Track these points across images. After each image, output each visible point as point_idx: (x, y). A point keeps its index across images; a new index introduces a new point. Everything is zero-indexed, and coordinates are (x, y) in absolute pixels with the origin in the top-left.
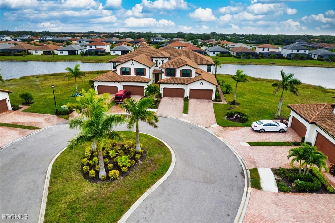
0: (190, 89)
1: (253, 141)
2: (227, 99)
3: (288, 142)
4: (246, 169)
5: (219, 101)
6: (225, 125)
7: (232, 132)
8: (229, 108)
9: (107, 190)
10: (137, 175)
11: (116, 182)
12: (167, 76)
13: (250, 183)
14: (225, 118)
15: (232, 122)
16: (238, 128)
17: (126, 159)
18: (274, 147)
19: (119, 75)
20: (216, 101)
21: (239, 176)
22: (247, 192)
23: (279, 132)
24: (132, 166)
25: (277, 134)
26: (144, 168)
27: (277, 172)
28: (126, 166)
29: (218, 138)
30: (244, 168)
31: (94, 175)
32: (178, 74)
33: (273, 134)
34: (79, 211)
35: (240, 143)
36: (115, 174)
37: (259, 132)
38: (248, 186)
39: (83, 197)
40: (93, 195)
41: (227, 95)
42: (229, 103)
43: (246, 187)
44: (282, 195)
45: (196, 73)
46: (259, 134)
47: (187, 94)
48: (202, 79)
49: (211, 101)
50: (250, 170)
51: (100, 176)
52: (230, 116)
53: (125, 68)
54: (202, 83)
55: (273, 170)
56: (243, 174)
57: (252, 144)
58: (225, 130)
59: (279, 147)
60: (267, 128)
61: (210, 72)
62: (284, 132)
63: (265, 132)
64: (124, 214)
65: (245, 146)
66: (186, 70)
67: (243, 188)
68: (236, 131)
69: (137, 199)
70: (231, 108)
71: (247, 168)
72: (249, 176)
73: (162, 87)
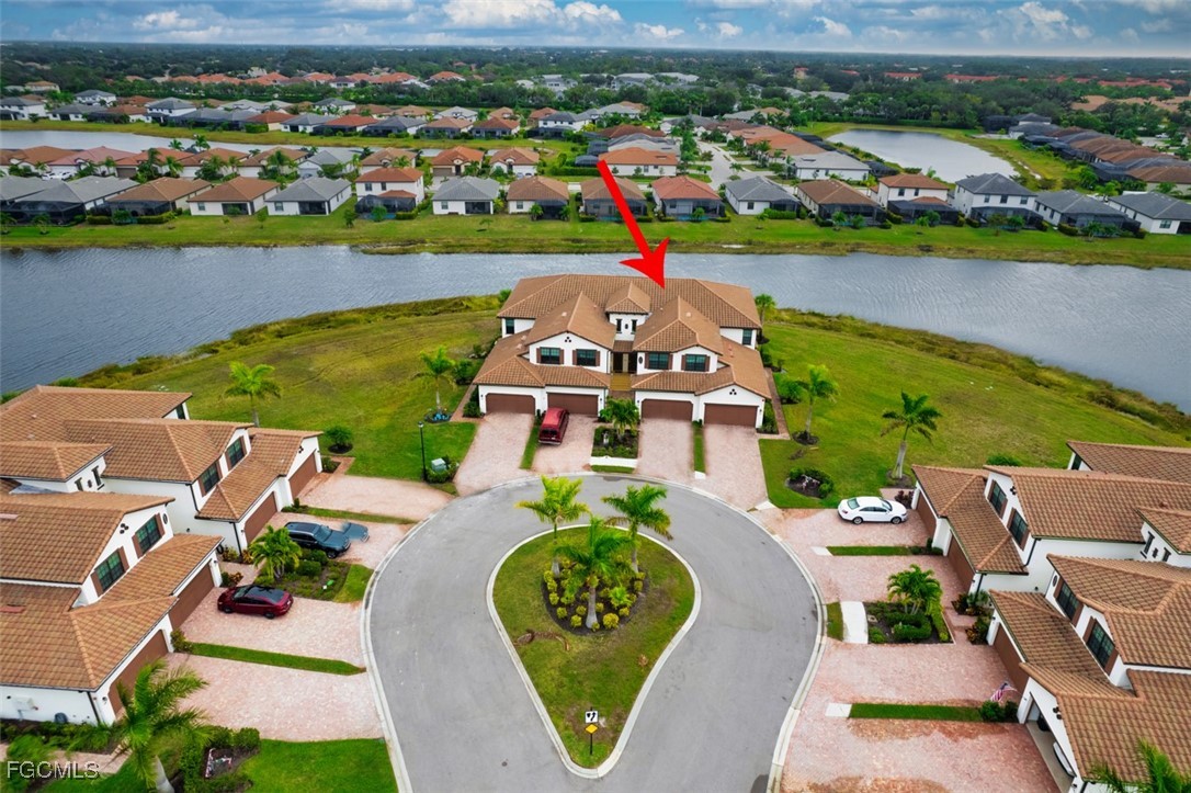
0: (706, 405)
1: (838, 545)
2: (790, 423)
3: (903, 548)
4: (821, 605)
5: (772, 432)
6: (784, 505)
7: (799, 522)
8: (794, 453)
9: (607, 646)
10: (645, 619)
11: (614, 632)
12: (650, 368)
13: (826, 629)
14: (786, 485)
15: (800, 496)
16: (811, 510)
17: (623, 594)
18: (875, 558)
19: (535, 363)
20: (766, 432)
21: (810, 617)
22: (820, 645)
23: (892, 522)
24: (633, 605)
25: (887, 526)
26: (651, 607)
27: (872, 608)
28: (625, 606)
29: (773, 537)
30: (817, 602)
31: (580, 624)
32: (677, 364)
33: (878, 528)
34: (580, 679)
35: (813, 548)
36: (613, 620)
37: (853, 522)
38: (822, 635)
39: (575, 658)
40: (589, 654)
41: (789, 408)
42: (793, 436)
43: (818, 636)
44: (874, 648)
45: (719, 362)
46: (851, 526)
47: (699, 414)
48: (735, 384)
49: (753, 430)
50: (827, 606)
51: (589, 625)
52: (796, 479)
53: (550, 349)
54: (733, 392)
55: (866, 605)
56: (815, 614)
57: (837, 551)
58: (785, 518)
59: (885, 558)
60: (867, 516)
61: (750, 344)
62: (901, 522)
63: (863, 522)
64: (644, 680)
65: (823, 556)
66: (696, 356)
67: (815, 638)
68: (808, 519)
69: (657, 658)
70: (798, 455)
71: (823, 602)
72: (826, 618)
73: (640, 397)
